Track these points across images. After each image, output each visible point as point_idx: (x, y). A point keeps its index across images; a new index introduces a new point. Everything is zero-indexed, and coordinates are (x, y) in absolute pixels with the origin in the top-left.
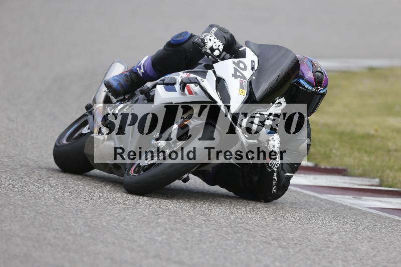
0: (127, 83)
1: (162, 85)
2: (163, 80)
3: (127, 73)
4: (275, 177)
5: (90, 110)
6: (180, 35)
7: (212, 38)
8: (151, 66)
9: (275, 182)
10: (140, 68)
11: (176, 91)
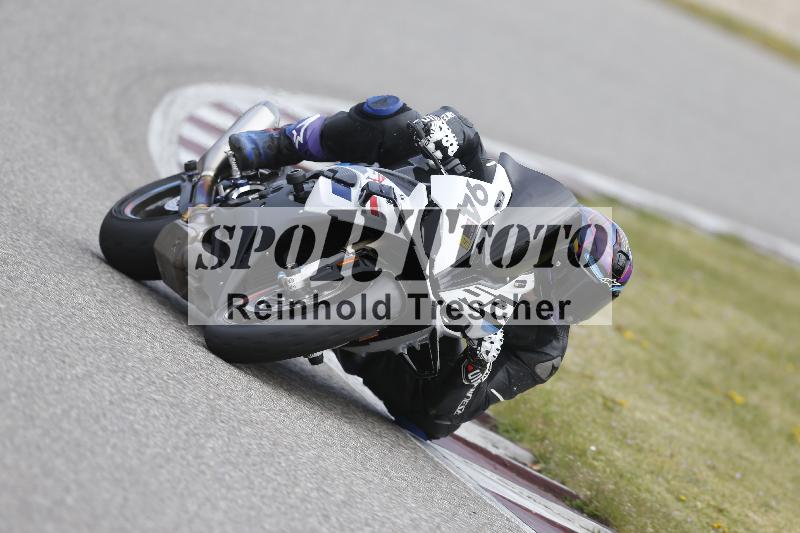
0: (268, 151)
1: (330, 181)
2: (335, 171)
3: (275, 133)
4: (469, 394)
5: (191, 173)
6: (385, 100)
7: (445, 127)
9: (466, 401)
10: (298, 134)
11: (350, 200)
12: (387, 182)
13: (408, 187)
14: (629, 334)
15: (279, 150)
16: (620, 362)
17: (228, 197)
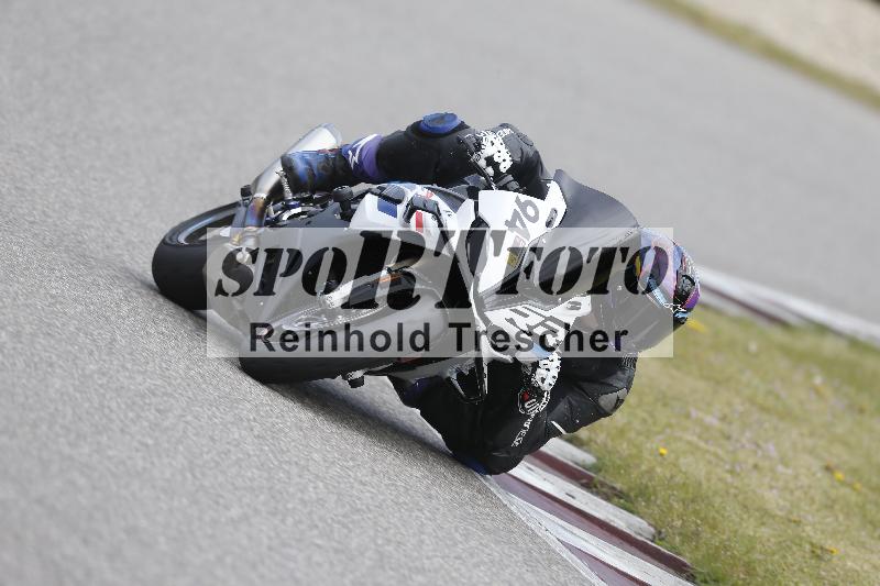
1: (377, 197)
2: (382, 189)
3: (331, 153)
4: (527, 425)
5: (246, 198)
6: (442, 117)
7: (497, 142)
8: (374, 156)
10: (354, 154)
11: (395, 216)
12: (435, 198)
13: (455, 203)
14: (839, 475)
15: (334, 170)
16: (830, 506)
17: (277, 219)
